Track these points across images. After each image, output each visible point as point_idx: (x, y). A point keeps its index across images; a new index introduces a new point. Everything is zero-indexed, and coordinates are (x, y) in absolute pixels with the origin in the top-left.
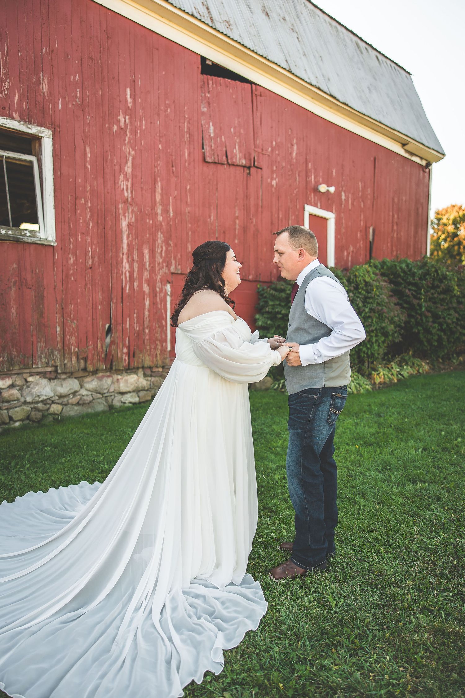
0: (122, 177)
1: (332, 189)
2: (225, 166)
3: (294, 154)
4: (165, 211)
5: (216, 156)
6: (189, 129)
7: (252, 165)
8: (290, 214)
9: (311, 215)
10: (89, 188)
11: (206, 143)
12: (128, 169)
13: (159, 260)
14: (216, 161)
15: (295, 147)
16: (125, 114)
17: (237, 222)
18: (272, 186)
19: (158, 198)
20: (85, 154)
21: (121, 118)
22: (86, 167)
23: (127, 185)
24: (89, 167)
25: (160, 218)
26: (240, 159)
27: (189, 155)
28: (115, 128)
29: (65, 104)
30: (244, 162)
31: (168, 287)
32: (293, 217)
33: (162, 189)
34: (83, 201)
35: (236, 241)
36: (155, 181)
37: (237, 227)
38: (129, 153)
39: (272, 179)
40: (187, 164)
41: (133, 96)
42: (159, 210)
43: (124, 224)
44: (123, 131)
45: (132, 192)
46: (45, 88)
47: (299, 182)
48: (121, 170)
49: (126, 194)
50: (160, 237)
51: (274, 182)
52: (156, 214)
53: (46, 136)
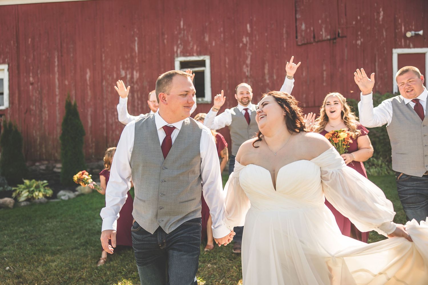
0: (244, 66)
1: (421, 33)
2: (314, 44)
3: (381, 18)
4: (271, 77)
5: (306, 40)
6: (287, 32)
7: (337, 36)
8: (377, 58)
9: (399, 55)
10: (227, 75)
11: (299, 35)
14: (306, 42)
15: (382, 13)
16: (246, 37)
17: (325, 73)
18: (357, 45)
19: (266, 71)
20: (225, 61)
21: (244, 40)
22: (225, 67)
23: (248, 70)
24: (227, 66)
25: (268, 81)
26: (325, 36)
27: (287, 45)
28: (241, 45)
29: (216, 43)
30: (329, 37)
32: (380, 60)
33: (269, 66)
34: (224, 82)
35: (325, 84)
36: (264, 64)
37: (325, 75)
38: (249, 54)
39: (357, 40)
40: (285, 50)
41: (251, 27)
42: (267, 77)
44: (245, 45)
45: (250, 73)
46: (207, 39)
47: (386, 36)
48: (244, 63)
49: (247, 74)
51: (359, 42)
52: (265, 80)
53: (207, 59)
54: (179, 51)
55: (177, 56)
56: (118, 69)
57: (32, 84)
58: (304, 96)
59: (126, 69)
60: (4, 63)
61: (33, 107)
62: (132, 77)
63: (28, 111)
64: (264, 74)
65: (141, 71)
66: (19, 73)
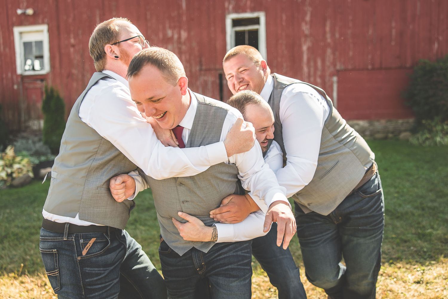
0: (303, 24)
4: (333, 35)
10: (284, 34)
12: (308, 18)
13: (328, 63)
17: (394, 31)
19: (328, 29)
20: (282, 18)
22: (282, 25)
23: (307, 28)
24: (284, 23)
25: (329, 40)
31: (335, 79)
33: (330, 24)
35: (393, 43)
36: (325, 21)
37: (394, 33)
38: (308, 10)
40: (350, 5)
42: (328, 36)
43: (305, 48)
45: (310, 31)
48: (303, 19)
49: (306, 32)
50: (329, 51)
52: (326, 39)
53: (262, 16)
54: (231, 7)
55: (229, 13)
56: (164, 29)
57: (73, 46)
58: (370, 57)
59: (172, 28)
60: (43, 23)
61: (75, 71)
62: (179, 38)
63: (70, 75)
64: (325, 33)
65: (189, 31)
66: (59, 34)
